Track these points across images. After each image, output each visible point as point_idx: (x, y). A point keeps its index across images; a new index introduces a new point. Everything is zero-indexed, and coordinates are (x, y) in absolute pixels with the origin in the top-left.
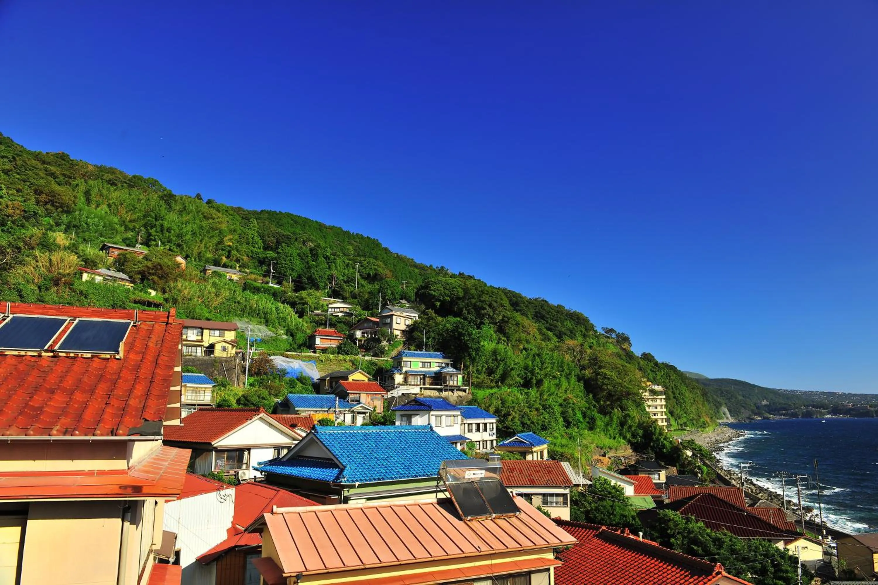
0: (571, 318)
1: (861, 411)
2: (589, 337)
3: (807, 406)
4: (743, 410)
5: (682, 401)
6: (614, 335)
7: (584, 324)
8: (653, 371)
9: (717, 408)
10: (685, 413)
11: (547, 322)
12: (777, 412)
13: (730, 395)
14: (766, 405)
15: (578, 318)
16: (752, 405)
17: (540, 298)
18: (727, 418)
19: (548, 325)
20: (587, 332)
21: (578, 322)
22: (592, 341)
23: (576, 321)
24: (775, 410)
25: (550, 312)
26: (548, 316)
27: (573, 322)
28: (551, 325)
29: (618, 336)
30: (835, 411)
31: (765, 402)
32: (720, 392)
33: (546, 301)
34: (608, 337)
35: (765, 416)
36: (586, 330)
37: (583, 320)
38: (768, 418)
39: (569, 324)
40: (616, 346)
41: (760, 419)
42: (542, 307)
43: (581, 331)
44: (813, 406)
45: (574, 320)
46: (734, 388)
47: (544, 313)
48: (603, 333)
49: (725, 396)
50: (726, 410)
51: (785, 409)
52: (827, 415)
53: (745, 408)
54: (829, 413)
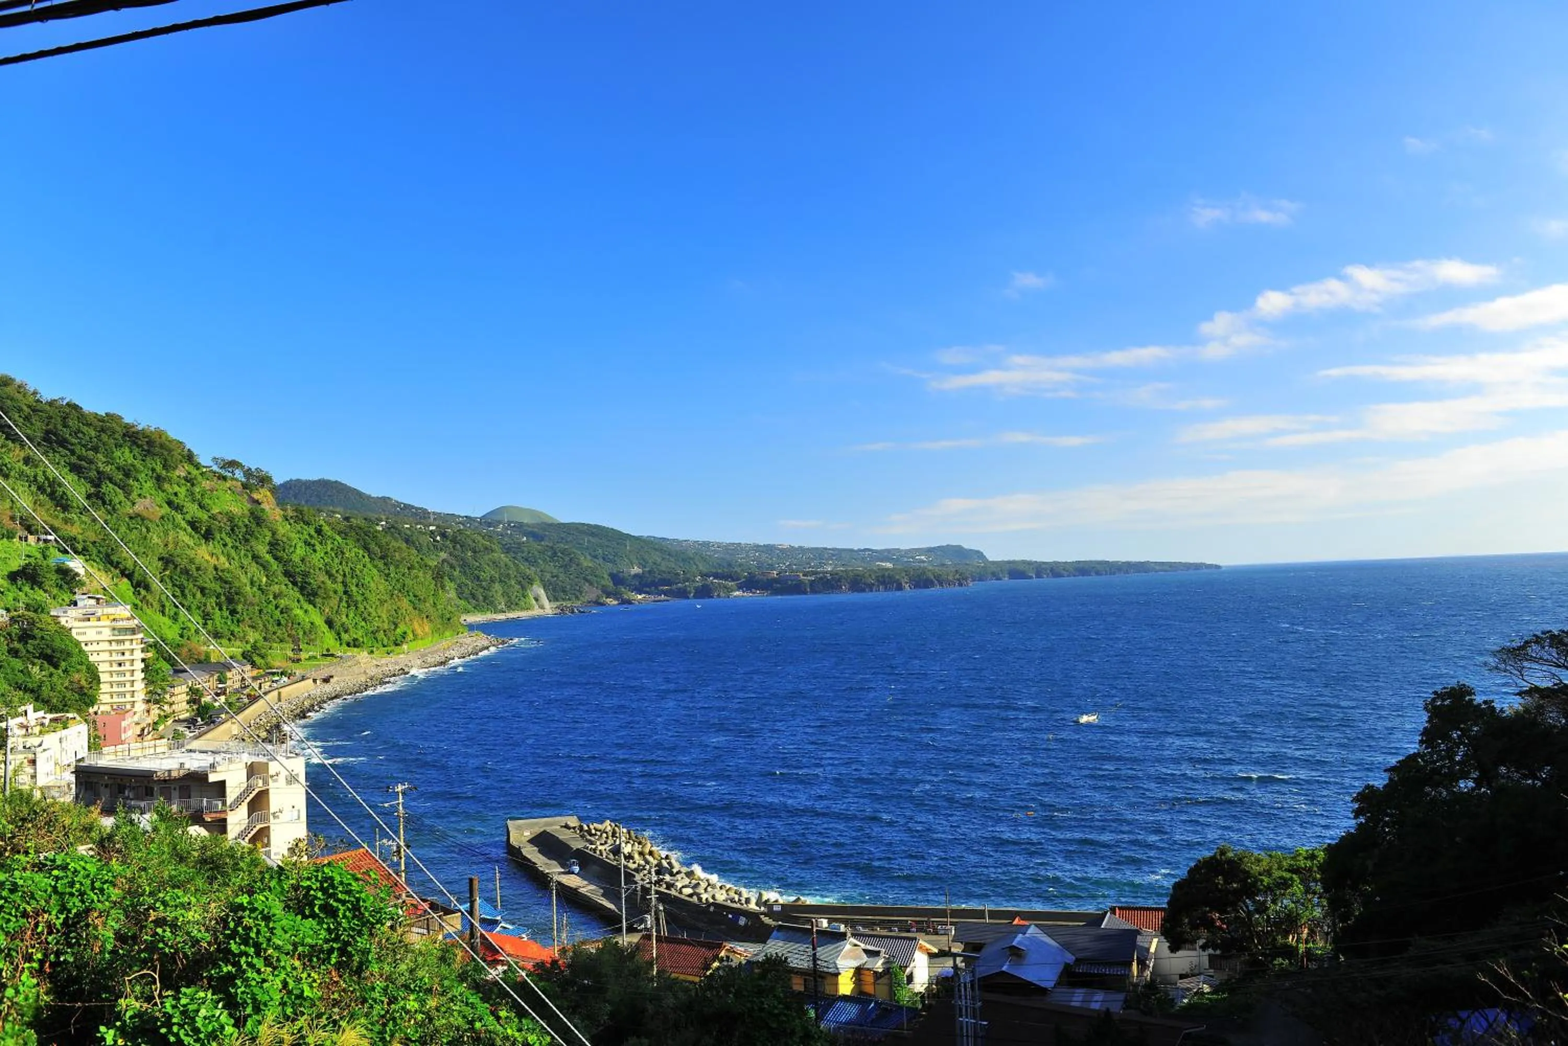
0: (135, 443)
1: (790, 583)
2: (170, 481)
3: (705, 575)
4: (586, 587)
5: (360, 598)
6: (239, 474)
7: (160, 455)
8: (309, 544)
9: (523, 588)
10: (364, 619)
11: (73, 452)
12: (653, 588)
13: (567, 559)
14: (636, 576)
15: (150, 443)
16: (606, 576)
17: (62, 399)
18: (542, 607)
19: (74, 459)
20: (168, 471)
21: (148, 451)
22: (176, 488)
23: (146, 447)
24: (655, 584)
25: (79, 431)
26: (74, 441)
27: (136, 451)
28: (80, 458)
29: (248, 473)
30: (750, 584)
31: (636, 570)
32: (549, 553)
33: (75, 407)
34: (224, 478)
35: (625, 597)
36: (165, 467)
37: (162, 446)
38: (629, 602)
39: (125, 456)
40: (241, 495)
41: (616, 602)
42: (64, 419)
43: (153, 470)
44: (716, 576)
45: (138, 446)
46: (589, 541)
47: (66, 433)
48: (215, 468)
49: (558, 561)
50: (542, 592)
51: (668, 583)
52: (735, 591)
53: (591, 584)
54: (740, 588)
